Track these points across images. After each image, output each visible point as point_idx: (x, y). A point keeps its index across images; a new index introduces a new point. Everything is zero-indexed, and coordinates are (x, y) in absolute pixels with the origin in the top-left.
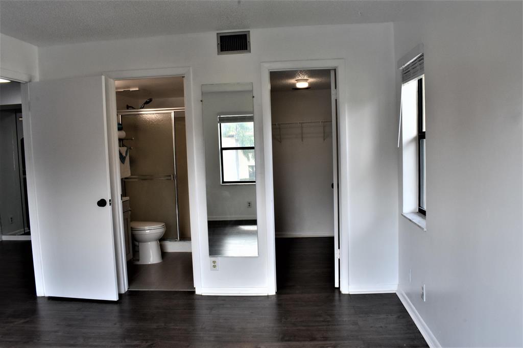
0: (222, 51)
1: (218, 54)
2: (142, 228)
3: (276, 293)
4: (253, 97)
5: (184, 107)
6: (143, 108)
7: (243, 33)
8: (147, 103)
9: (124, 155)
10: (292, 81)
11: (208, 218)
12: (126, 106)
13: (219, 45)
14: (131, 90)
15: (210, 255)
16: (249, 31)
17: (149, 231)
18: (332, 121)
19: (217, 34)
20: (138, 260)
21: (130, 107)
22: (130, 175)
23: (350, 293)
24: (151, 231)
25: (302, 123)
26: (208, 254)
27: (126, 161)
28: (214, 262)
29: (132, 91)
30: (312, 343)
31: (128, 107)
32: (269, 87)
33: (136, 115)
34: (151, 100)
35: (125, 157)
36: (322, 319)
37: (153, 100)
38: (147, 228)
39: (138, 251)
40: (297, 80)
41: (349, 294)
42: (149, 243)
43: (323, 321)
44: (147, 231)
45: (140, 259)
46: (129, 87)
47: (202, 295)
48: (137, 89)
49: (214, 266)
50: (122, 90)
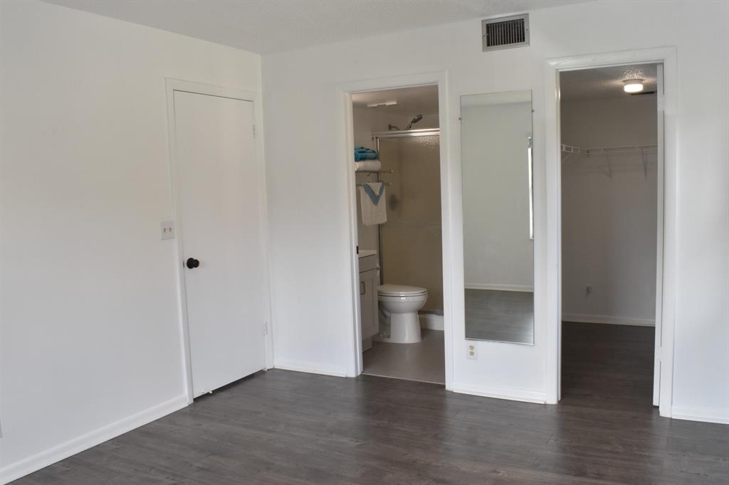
0: (488, 45)
1: (483, 51)
2: (395, 293)
3: (559, 402)
4: (533, 111)
5: (439, 127)
6: (410, 128)
7: (519, 18)
8: (415, 121)
9: (377, 193)
10: (618, 82)
11: (465, 286)
12: (387, 127)
13: (486, 37)
14: (388, 104)
15: (466, 337)
16: (527, 14)
17: (404, 298)
18: (656, 146)
19: (483, 21)
20: (389, 337)
21: (393, 127)
22: (386, 220)
23: (674, 417)
24: (407, 299)
25: (642, 148)
26: (464, 336)
27: (380, 202)
28: (472, 347)
29: (390, 106)
30: (577, 479)
31: (390, 128)
32: (557, 95)
33: (403, 137)
34: (420, 118)
35: (379, 197)
36: (608, 448)
37: (423, 117)
38: (402, 294)
39: (389, 325)
40: (624, 81)
41: (671, 419)
42: (405, 314)
43: (610, 452)
44: (402, 298)
45: (392, 335)
46: (385, 101)
47: (452, 392)
48: (395, 103)
49: (472, 354)
50: (376, 105)
